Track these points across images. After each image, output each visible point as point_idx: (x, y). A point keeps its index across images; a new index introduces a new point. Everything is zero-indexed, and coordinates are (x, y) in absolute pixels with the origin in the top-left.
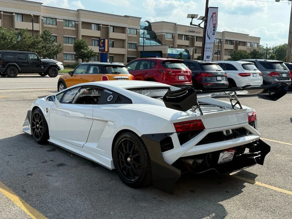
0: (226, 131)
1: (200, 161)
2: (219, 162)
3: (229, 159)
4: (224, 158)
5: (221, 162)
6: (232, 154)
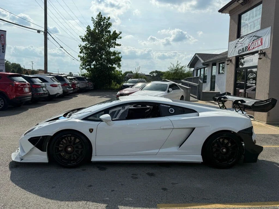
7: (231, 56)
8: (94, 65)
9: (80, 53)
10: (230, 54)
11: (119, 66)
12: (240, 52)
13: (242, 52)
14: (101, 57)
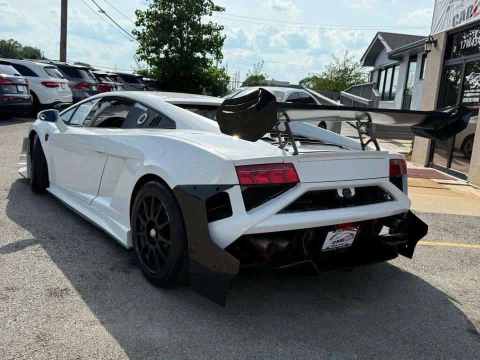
0: (344, 190)
1: (284, 245)
2: (324, 247)
3: (345, 243)
4: (336, 240)
5: (328, 248)
6: (352, 234)
7: (437, 33)
8: (166, 52)
9: (137, 24)
10: (436, 28)
11: (219, 56)
12: (456, 20)
13: (461, 20)
14: (180, 34)
